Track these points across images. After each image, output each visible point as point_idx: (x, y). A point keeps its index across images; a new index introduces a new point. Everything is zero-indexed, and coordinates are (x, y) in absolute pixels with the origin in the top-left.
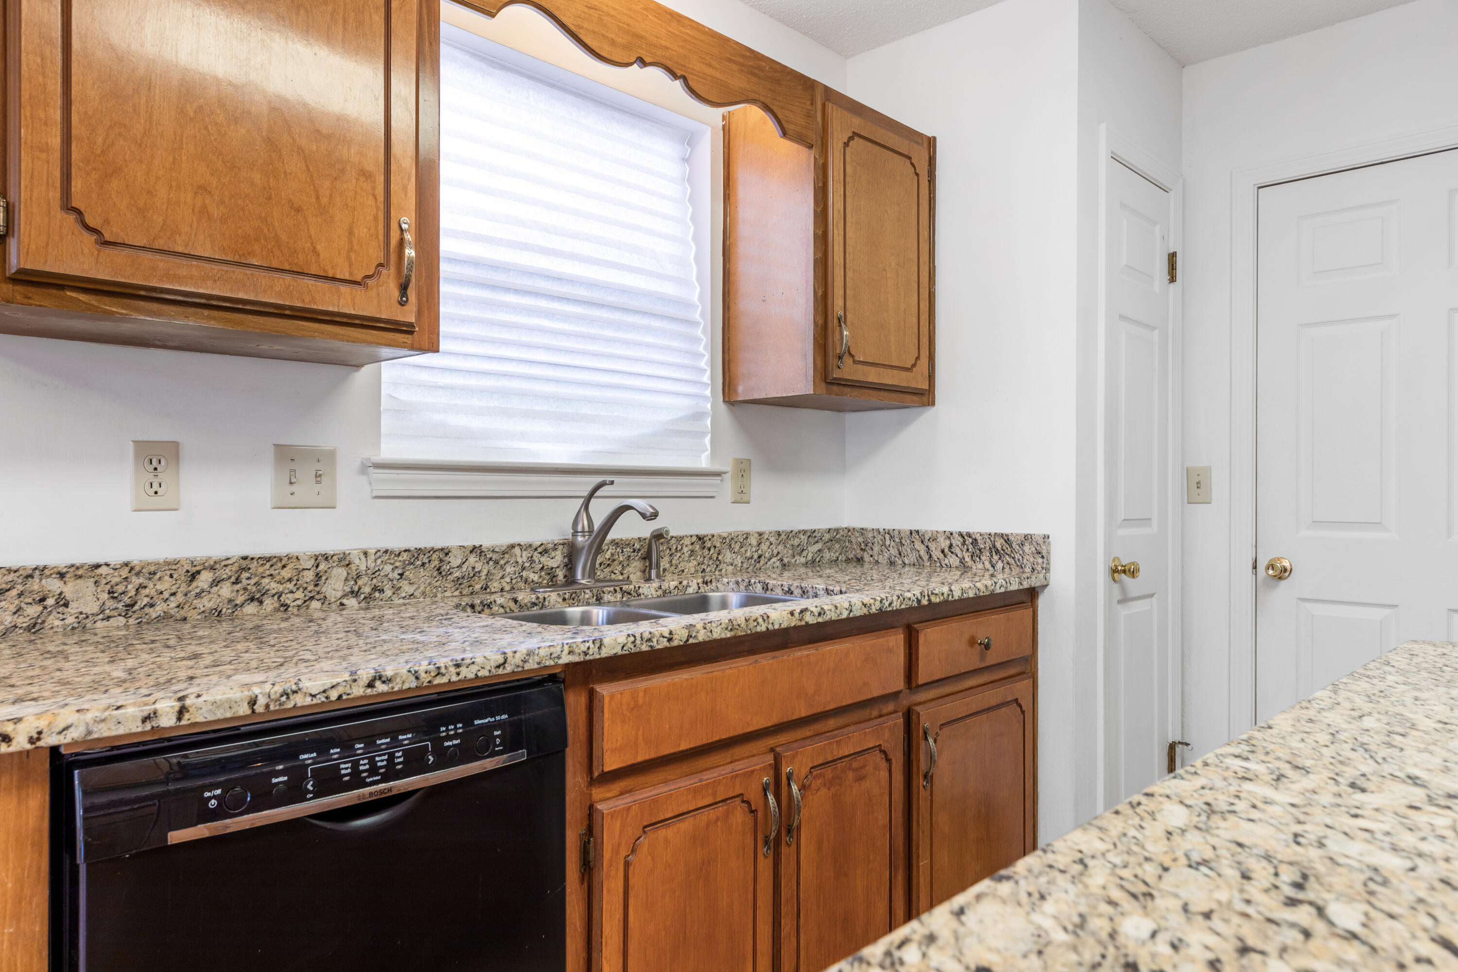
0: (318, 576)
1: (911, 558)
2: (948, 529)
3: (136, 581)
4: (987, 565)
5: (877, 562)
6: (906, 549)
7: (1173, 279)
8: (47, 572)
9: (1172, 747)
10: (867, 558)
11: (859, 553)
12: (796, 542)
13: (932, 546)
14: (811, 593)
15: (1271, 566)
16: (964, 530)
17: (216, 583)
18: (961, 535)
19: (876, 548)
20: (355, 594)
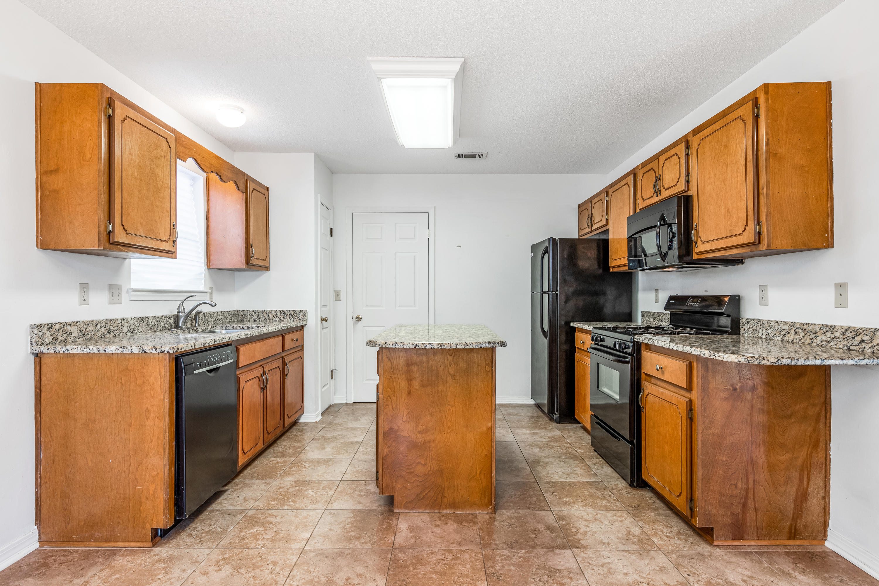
0: (122, 326)
1: (263, 319)
2: (275, 309)
3: (85, 327)
4: (289, 319)
5: (249, 321)
6: (260, 316)
7: (331, 236)
8: (68, 324)
9: (332, 371)
10: (245, 320)
11: (242, 318)
12: (225, 315)
13: (270, 315)
14: (251, 328)
15: (357, 317)
16: (281, 309)
17: (101, 327)
18: (280, 311)
19: (249, 316)
20: (129, 331)
